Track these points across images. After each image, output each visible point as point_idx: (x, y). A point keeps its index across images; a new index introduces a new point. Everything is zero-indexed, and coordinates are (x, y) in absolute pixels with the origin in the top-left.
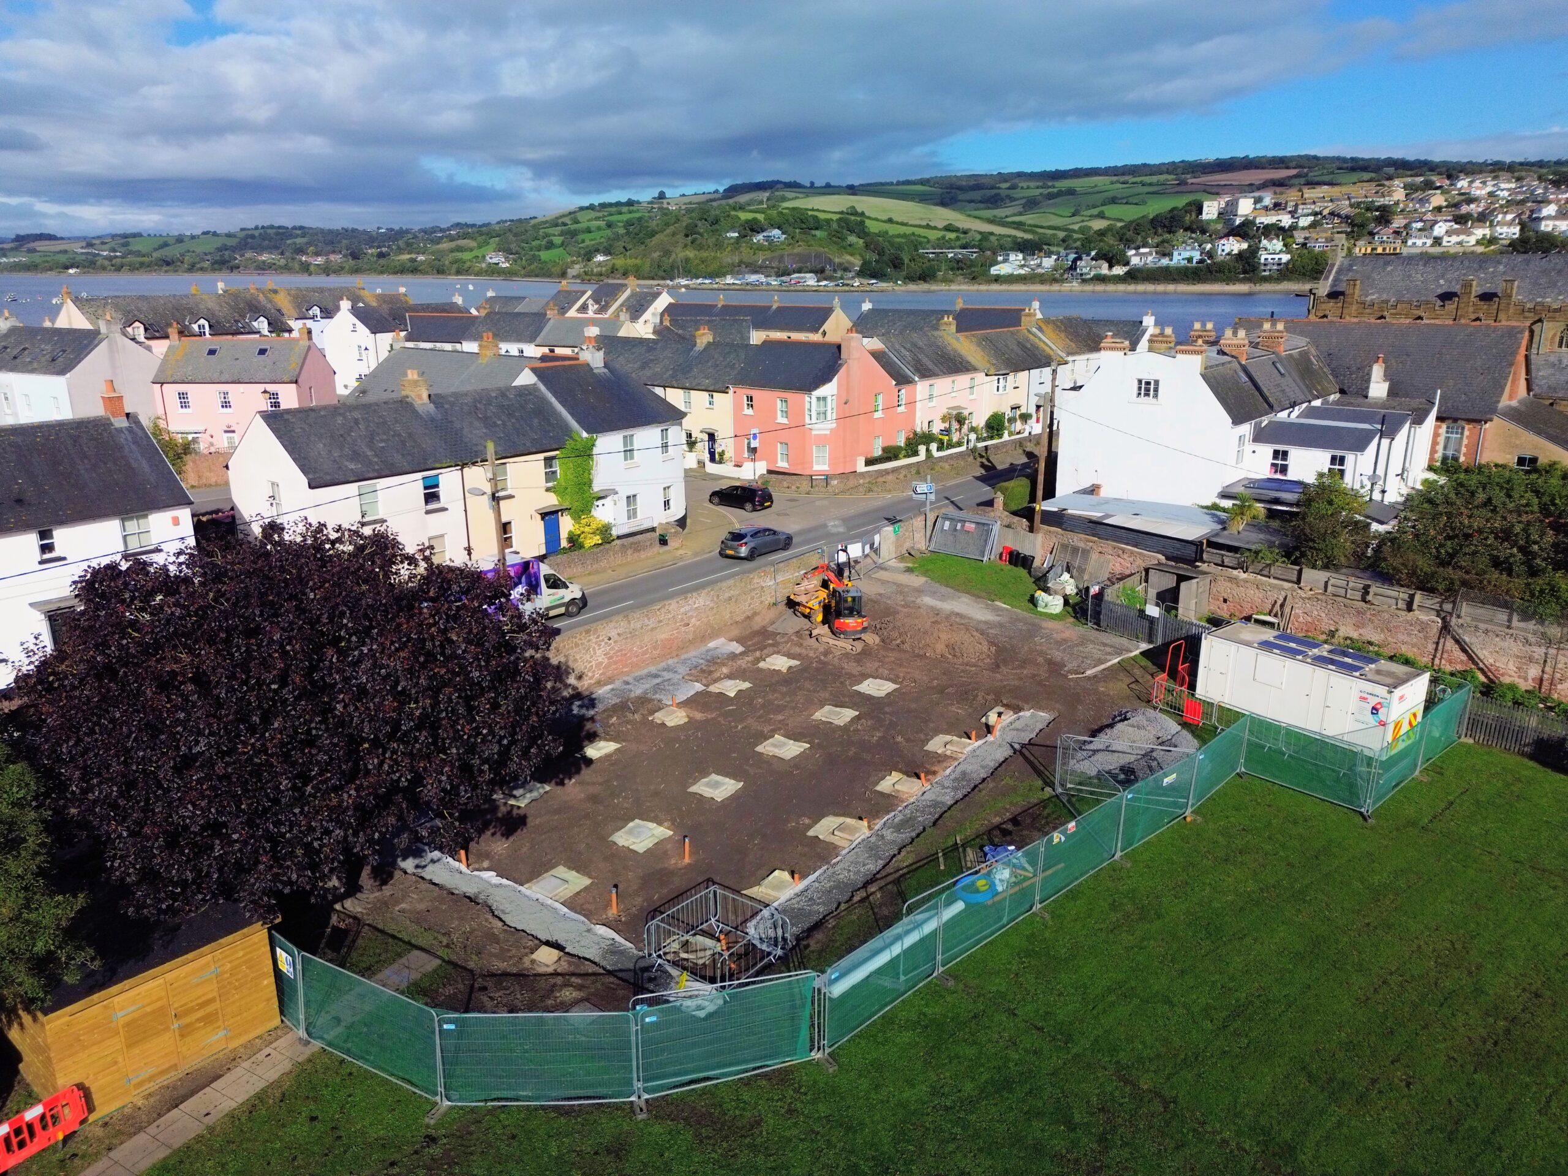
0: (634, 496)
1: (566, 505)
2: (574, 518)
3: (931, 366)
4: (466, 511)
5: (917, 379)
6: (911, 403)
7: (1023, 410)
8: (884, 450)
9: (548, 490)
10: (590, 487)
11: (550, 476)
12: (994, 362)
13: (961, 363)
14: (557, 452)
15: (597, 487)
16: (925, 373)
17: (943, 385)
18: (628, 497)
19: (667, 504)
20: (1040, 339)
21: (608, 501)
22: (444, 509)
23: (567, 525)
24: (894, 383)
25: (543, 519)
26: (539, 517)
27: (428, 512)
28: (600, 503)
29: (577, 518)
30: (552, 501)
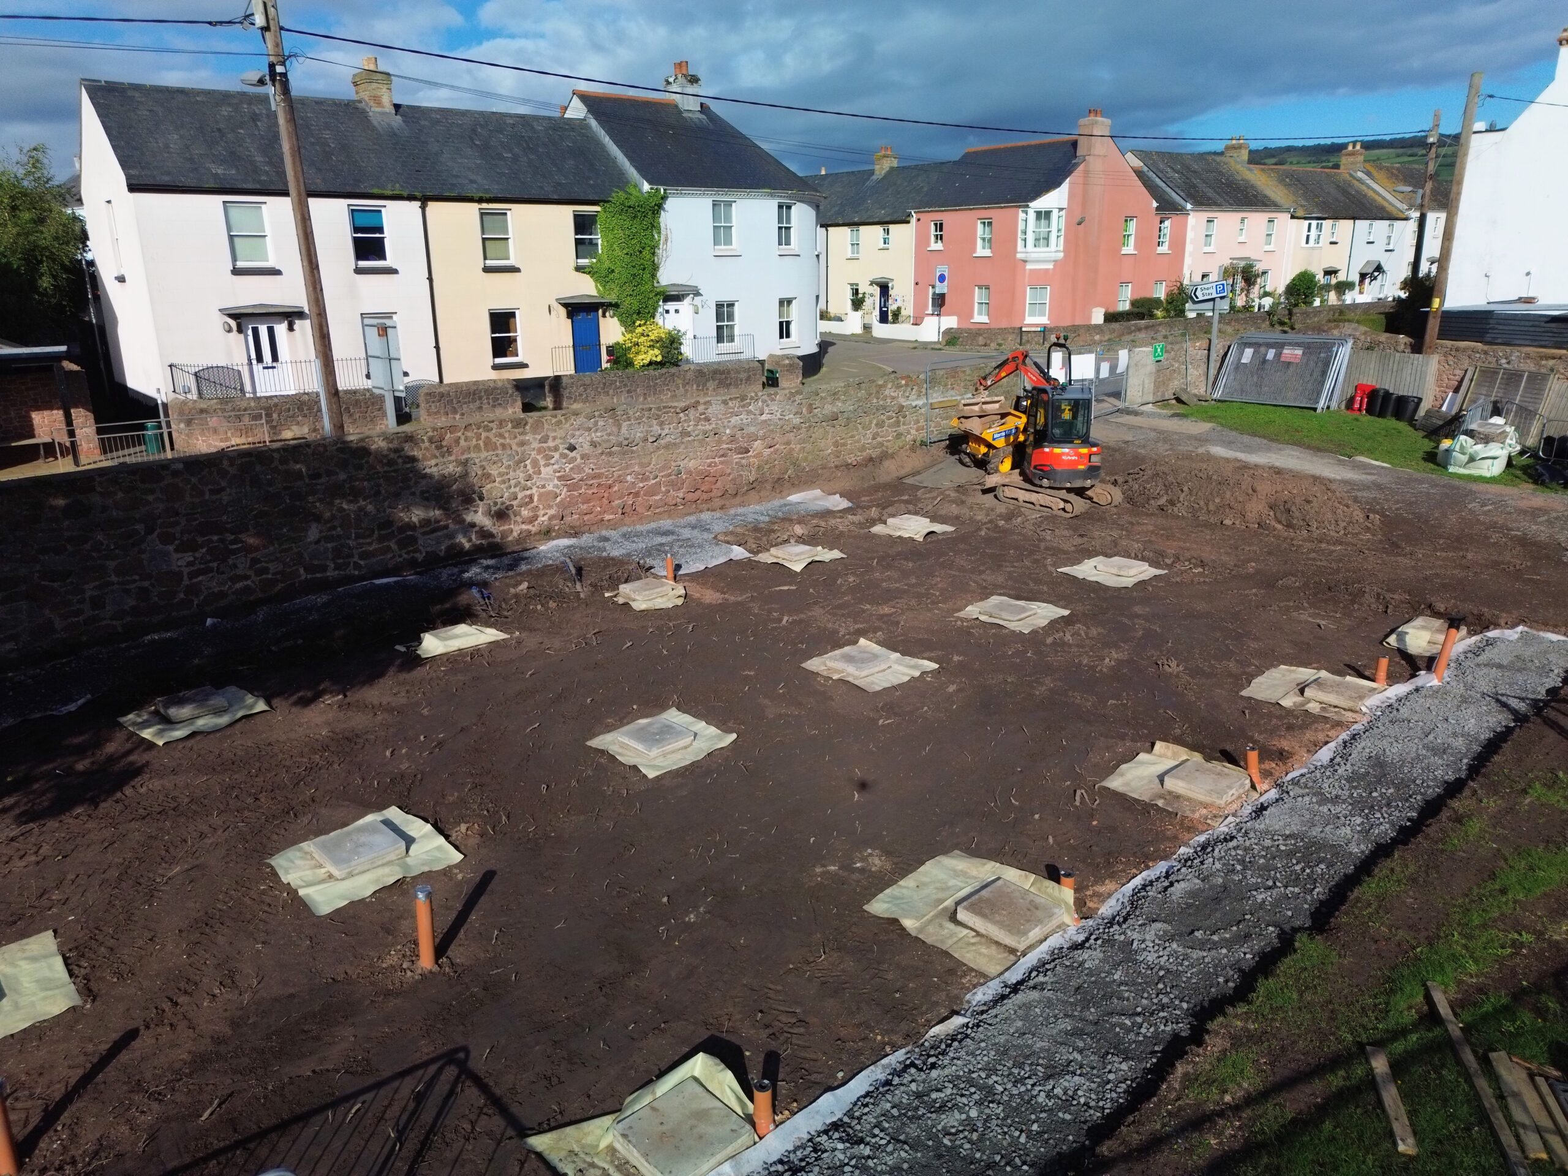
0: (731, 305)
1: (612, 298)
2: (623, 323)
3: (1210, 193)
4: (430, 279)
5: (1189, 206)
6: (1179, 244)
7: (1342, 277)
8: (1134, 303)
9: (579, 269)
10: (653, 276)
11: (583, 247)
12: (1303, 203)
13: (1255, 196)
14: (597, 208)
15: (667, 277)
16: (1202, 202)
17: (1227, 222)
18: (719, 306)
19: (784, 330)
20: (1368, 187)
21: (685, 306)
22: (392, 271)
23: (611, 330)
24: (1155, 204)
25: (570, 315)
26: (563, 312)
27: (358, 271)
28: (671, 306)
29: (628, 324)
30: (586, 288)
